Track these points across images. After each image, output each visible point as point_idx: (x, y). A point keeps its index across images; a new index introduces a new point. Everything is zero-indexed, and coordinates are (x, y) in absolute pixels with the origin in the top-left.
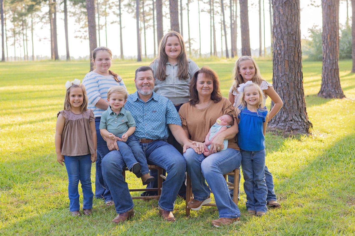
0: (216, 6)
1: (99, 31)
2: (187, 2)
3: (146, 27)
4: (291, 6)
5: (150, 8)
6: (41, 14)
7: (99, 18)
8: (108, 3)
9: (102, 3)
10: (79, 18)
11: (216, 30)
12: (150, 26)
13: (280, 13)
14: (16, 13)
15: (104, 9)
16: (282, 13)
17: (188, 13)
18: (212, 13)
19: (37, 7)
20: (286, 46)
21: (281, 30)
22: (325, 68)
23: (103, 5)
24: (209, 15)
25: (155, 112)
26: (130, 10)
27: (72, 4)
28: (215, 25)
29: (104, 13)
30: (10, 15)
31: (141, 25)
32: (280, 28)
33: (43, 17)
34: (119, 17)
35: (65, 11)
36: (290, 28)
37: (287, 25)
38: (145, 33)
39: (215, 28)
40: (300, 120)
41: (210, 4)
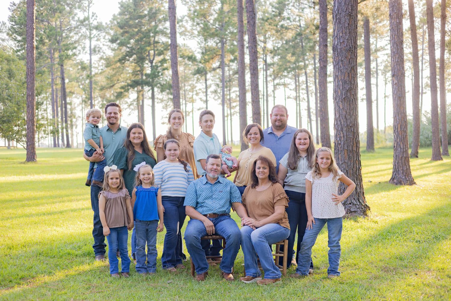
0: (302, 93)
1: (186, 117)
2: (273, 89)
3: (232, 114)
4: (350, 101)
5: (236, 95)
6: (129, 101)
7: (186, 104)
8: (195, 90)
9: (189, 89)
10: (166, 105)
11: (302, 116)
12: (237, 112)
13: (340, 108)
14: (104, 100)
15: (191, 96)
16: (341, 107)
17: (274, 100)
18: (298, 100)
19: (126, 93)
20: (345, 137)
21: (341, 123)
22: (396, 156)
23: (190, 91)
24: (295, 101)
25: (222, 192)
26: (217, 97)
27: (159, 91)
28: (301, 111)
29: (191, 99)
30: (99, 102)
31: (227, 111)
32: (340, 121)
33: (131, 104)
34: (205, 103)
35: (153, 97)
36: (349, 121)
37: (346, 118)
38: (231, 119)
39: (302, 114)
40: (358, 204)
41: (296, 91)
